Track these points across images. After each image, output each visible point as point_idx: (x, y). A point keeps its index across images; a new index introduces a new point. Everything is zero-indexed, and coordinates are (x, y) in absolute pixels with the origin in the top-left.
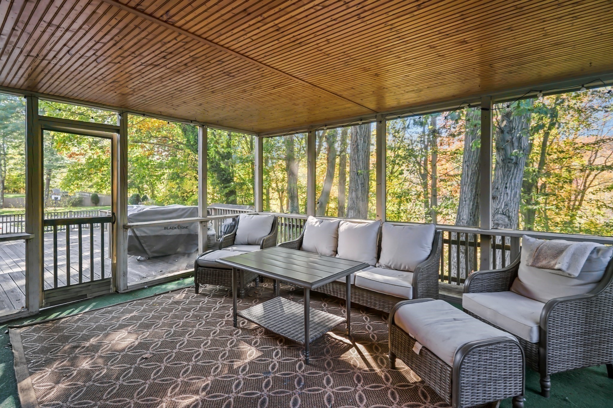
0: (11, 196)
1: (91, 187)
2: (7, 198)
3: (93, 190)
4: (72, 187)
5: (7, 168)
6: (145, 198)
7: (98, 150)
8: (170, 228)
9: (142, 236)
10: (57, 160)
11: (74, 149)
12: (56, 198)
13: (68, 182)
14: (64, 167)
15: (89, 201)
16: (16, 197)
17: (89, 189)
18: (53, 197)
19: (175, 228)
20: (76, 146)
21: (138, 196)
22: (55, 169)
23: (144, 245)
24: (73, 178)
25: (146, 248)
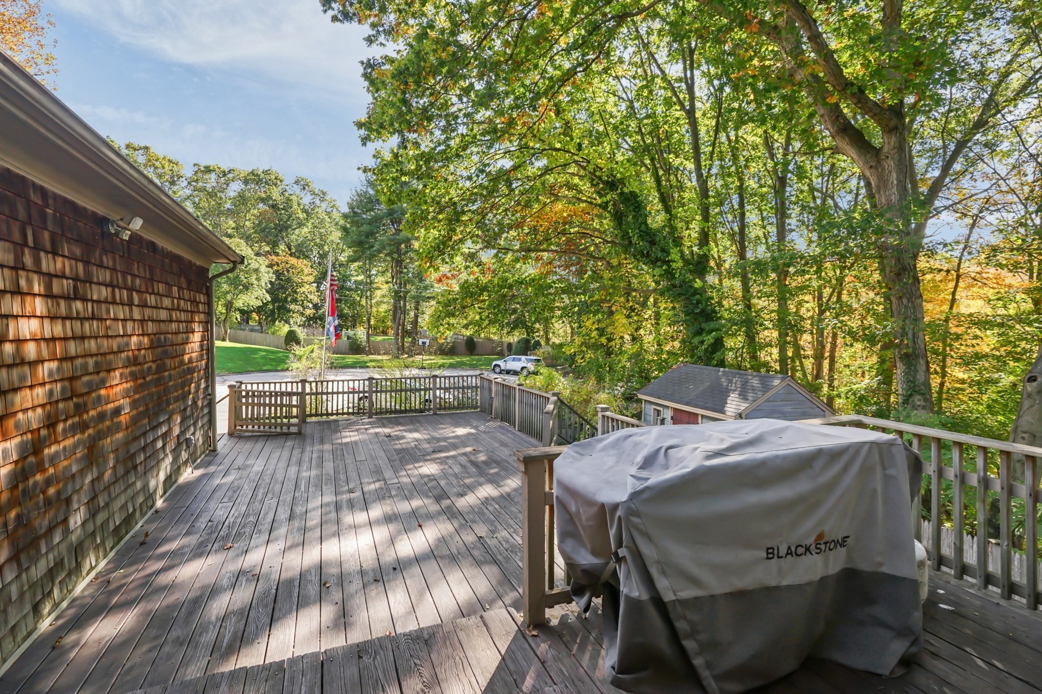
0: (379, 338)
1: (466, 327)
2: (373, 342)
3: (468, 333)
4: (441, 328)
5: (373, 301)
6: (538, 344)
7: (476, 269)
8: (789, 553)
9: (682, 602)
10: (426, 288)
11: (445, 269)
12: (424, 343)
13: (437, 320)
14: (434, 298)
15: (462, 348)
16: (384, 340)
17: (463, 330)
18: (421, 341)
19: (808, 549)
20: (447, 263)
21: (527, 341)
22: (424, 301)
23: (690, 645)
24: (443, 315)
25: (698, 661)
